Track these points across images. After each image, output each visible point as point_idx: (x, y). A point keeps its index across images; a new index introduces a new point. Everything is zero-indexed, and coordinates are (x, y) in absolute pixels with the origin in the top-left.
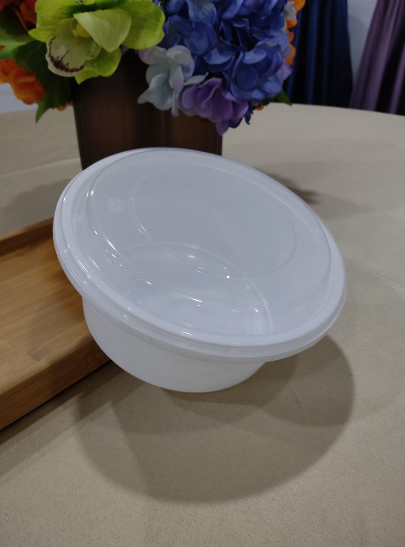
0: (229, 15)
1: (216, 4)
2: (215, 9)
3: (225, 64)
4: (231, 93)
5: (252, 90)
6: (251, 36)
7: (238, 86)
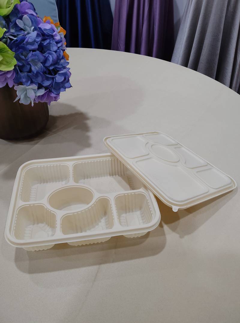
0: (47, 65)
1: (41, 63)
2: (42, 65)
3: (50, 85)
4: (53, 93)
5: (60, 89)
6: (56, 69)
7: (55, 89)
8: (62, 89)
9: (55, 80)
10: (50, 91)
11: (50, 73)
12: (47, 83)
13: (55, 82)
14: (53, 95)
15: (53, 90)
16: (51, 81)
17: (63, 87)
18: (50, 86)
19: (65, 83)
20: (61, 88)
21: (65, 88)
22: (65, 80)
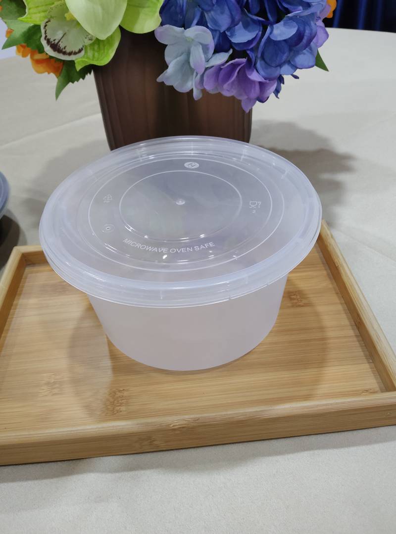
3: (250, 42)
4: (258, 72)
5: (280, 66)
6: (281, 4)
7: (266, 62)
8: (286, 68)
9: (271, 33)
10: (251, 65)
11: (262, 13)
12: (241, 36)
13: (269, 38)
14: (255, 77)
15: (258, 65)
16: (257, 32)
17: (288, 62)
18: (251, 46)
19: (297, 53)
20: (284, 63)
21: (295, 68)
22: (301, 42)
